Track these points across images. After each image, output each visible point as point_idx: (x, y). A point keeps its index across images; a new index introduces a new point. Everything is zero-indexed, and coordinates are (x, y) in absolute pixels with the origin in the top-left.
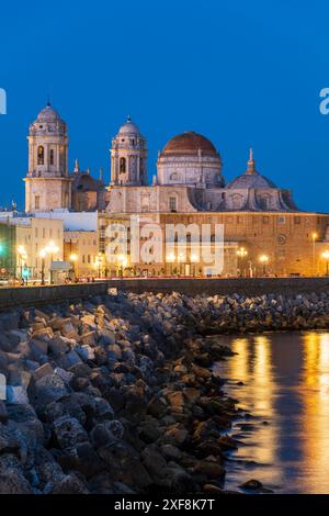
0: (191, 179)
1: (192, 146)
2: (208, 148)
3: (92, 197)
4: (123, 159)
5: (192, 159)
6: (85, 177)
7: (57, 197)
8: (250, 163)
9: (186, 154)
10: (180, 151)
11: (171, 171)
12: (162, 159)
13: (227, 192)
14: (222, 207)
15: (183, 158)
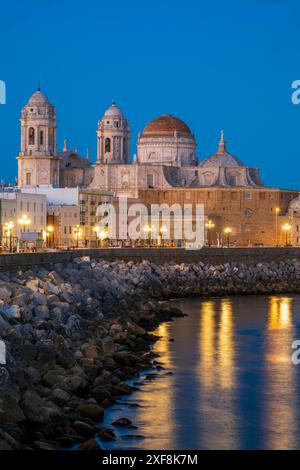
0: (168, 158)
1: (169, 129)
2: (184, 130)
3: (79, 174)
4: (108, 139)
5: (169, 139)
6: (73, 156)
7: (47, 173)
8: (221, 144)
9: (164, 135)
10: (158, 132)
11: (150, 150)
12: (142, 140)
13: (200, 170)
14: (195, 184)
15: (160, 139)
